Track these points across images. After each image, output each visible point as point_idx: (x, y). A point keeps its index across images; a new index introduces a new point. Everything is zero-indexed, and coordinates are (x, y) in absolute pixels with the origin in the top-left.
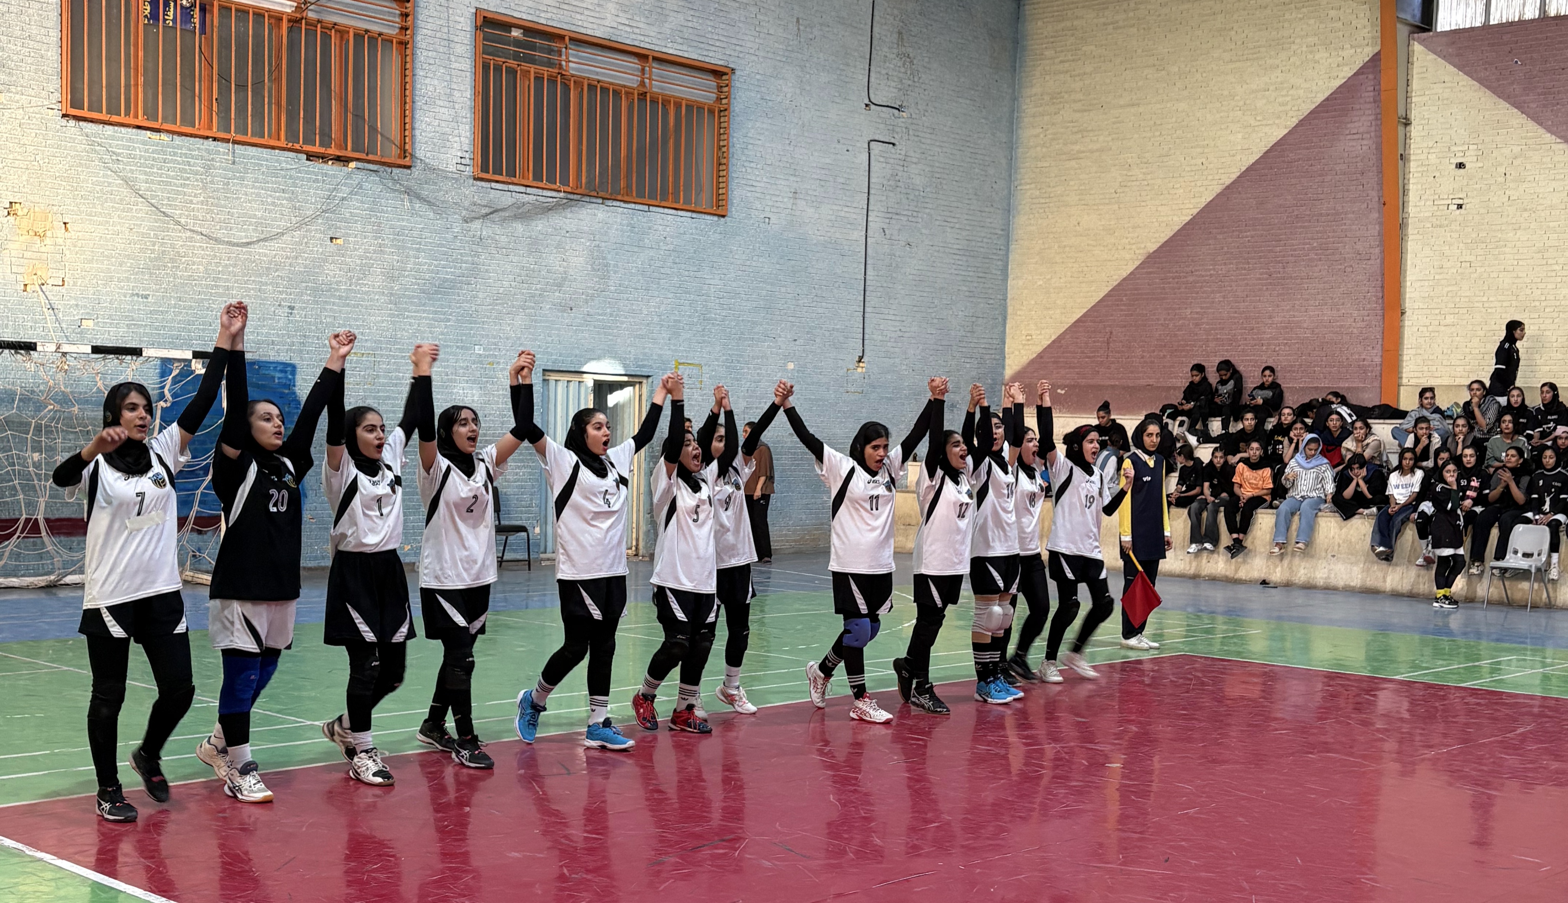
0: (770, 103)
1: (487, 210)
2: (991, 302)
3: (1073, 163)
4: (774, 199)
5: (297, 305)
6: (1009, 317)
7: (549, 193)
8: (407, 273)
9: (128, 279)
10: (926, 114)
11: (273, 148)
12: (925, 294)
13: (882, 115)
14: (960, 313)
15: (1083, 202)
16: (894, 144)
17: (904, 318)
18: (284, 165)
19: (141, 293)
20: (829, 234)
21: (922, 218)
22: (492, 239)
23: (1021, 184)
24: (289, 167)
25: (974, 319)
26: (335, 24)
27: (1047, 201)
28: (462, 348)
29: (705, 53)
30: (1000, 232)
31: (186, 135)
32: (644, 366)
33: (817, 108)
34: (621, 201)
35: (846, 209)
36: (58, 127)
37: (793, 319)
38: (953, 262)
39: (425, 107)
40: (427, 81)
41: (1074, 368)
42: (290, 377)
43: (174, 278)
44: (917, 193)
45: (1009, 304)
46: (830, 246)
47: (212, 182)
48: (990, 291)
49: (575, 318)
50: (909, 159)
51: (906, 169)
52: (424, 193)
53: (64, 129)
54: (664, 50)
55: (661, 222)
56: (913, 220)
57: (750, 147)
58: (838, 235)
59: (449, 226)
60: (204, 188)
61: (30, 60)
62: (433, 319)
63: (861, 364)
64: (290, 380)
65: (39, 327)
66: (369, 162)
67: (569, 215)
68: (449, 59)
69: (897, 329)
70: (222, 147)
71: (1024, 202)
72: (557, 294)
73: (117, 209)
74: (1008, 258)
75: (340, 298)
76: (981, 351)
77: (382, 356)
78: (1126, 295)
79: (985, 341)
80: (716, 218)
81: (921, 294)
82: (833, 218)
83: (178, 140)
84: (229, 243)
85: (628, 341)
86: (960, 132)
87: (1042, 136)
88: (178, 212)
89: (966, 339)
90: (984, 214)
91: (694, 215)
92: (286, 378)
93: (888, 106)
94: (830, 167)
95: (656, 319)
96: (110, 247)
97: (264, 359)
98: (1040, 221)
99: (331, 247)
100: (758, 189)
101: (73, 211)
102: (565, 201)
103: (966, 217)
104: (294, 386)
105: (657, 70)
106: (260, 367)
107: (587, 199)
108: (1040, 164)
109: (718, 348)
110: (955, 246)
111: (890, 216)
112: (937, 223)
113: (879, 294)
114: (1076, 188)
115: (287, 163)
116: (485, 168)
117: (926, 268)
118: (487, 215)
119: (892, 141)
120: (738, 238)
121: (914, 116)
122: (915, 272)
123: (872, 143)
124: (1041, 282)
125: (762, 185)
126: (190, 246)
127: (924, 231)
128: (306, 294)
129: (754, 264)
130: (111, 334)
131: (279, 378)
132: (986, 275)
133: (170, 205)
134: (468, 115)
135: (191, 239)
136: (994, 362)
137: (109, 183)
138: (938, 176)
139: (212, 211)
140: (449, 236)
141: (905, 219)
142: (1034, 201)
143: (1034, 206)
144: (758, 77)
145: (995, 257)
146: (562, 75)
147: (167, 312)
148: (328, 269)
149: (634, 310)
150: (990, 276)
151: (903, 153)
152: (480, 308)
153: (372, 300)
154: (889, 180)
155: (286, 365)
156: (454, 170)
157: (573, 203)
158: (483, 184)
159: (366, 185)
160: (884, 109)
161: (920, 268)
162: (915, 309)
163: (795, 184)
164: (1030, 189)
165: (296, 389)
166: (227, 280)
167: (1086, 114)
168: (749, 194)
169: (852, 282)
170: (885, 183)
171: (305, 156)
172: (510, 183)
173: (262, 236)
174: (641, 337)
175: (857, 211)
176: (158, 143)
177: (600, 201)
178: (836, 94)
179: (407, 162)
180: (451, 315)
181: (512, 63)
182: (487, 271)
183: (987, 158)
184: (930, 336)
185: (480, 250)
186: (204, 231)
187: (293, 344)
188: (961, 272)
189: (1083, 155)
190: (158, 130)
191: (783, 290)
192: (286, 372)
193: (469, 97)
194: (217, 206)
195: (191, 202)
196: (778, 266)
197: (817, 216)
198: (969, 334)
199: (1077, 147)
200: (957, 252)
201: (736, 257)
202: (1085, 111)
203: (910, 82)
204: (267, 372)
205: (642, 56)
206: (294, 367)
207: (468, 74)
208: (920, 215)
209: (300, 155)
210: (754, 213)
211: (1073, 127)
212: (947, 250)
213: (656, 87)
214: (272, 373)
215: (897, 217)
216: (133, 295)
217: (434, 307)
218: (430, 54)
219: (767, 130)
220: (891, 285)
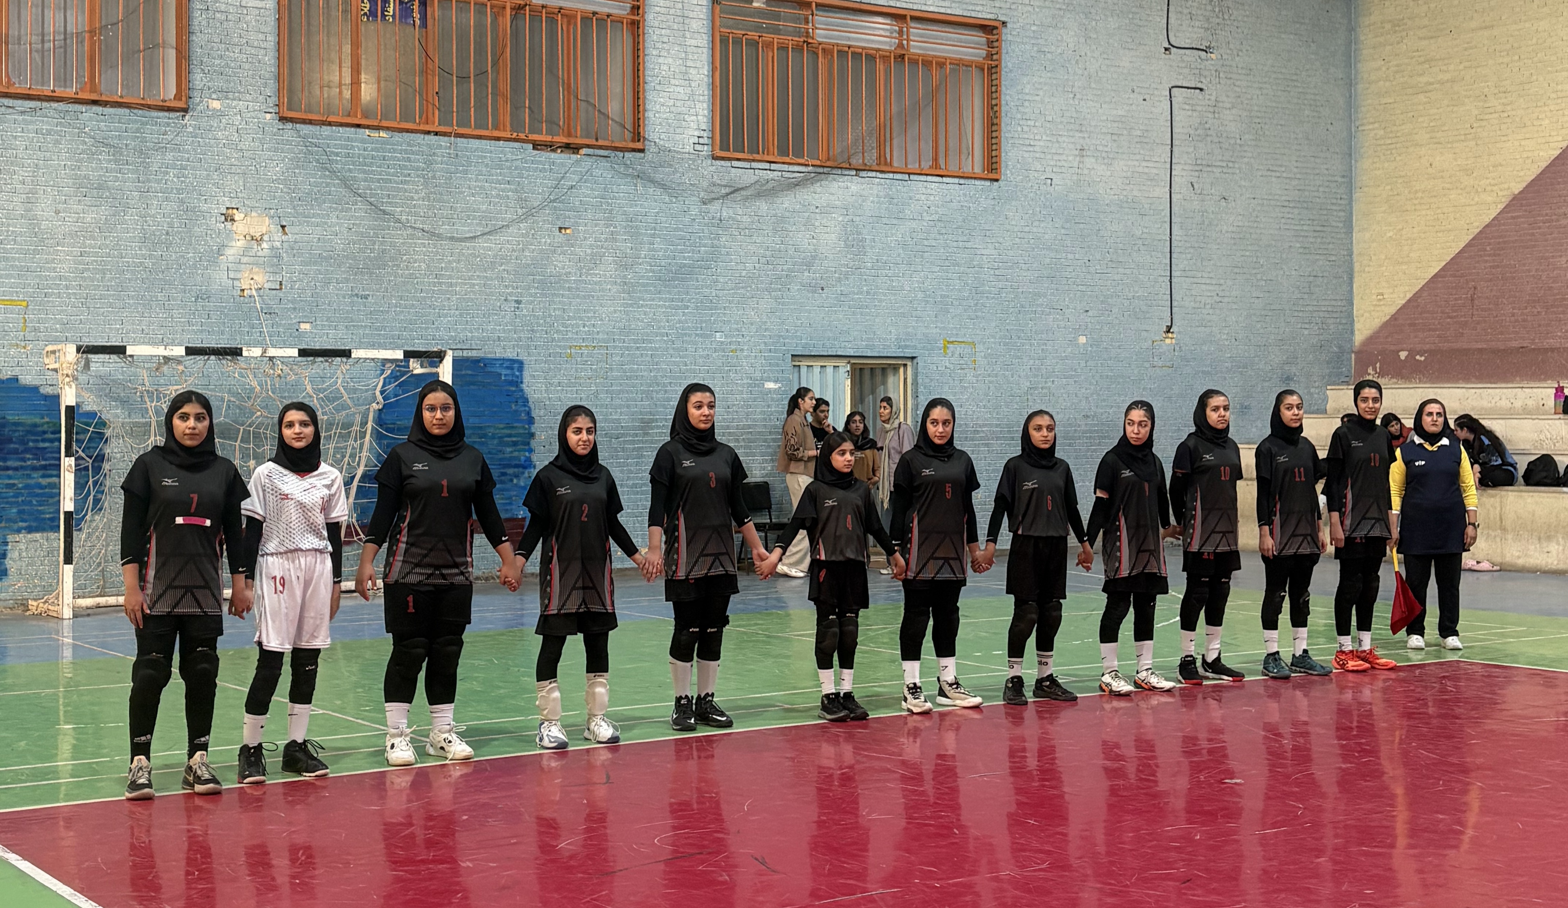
0: (1049, 56)
1: (728, 190)
2: (1334, 258)
3: (1421, 97)
4: (1056, 157)
5: (524, 299)
6: (1356, 274)
7: (796, 168)
8: (641, 260)
9: (347, 280)
10: (1240, 53)
11: (498, 139)
12: (1247, 253)
13: (1185, 58)
14: (1293, 273)
15: (1435, 140)
16: (1201, 90)
17: (1222, 281)
18: (509, 156)
19: (361, 293)
20: (1125, 193)
21: (1239, 168)
22: (733, 219)
23: (1362, 125)
24: (514, 157)
25: (1311, 279)
26: (561, 8)
27: (1394, 141)
28: (701, 336)
29: (971, 8)
30: (1340, 180)
31: (408, 131)
32: (906, 347)
33: (1105, 56)
34: (876, 171)
35: (1144, 164)
36: (275, 130)
37: (1083, 288)
38: (1282, 215)
39: (658, 87)
40: (661, 60)
41: (1435, 330)
42: (517, 373)
43: (395, 277)
44: (1232, 141)
45: (1355, 260)
46: (1125, 205)
47: (434, 177)
48: (1331, 246)
49: (827, 297)
50: (1221, 104)
51: (1216, 115)
52: (658, 177)
53: (281, 132)
54: (924, 8)
55: (924, 190)
56: (1230, 171)
57: (1027, 104)
58: (1135, 193)
59: (686, 209)
60: (426, 184)
61: (247, 66)
62: (670, 307)
63: (1170, 335)
64: (517, 377)
65: (256, 332)
66: (601, 147)
67: (819, 190)
68: (684, 36)
69: (1214, 294)
70: (443, 141)
71: (1367, 144)
72: (806, 274)
73: (336, 209)
74: (1351, 208)
75: (569, 289)
76: (1322, 314)
77: (615, 347)
78: (1490, 244)
79: (1327, 303)
80: (988, 183)
81: (1242, 253)
82: (1129, 174)
83: (398, 137)
84: (452, 238)
85: (889, 321)
86: (1283, 71)
87: (1384, 69)
88: (398, 210)
89: (1301, 302)
90: (1318, 160)
91: (962, 181)
92: (513, 375)
93: (1193, 48)
94: (1123, 119)
95: (920, 295)
96: (329, 248)
97: (489, 356)
98: (1386, 165)
99: (560, 238)
100: (1037, 149)
101: (290, 213)
102: (813, 175)
103: (1295, 164)
104: (522, 382)
105: (916, 31)
106: (485, 365)
107: (839, 172)
108: (1384, 101)
109: (993, 324)
110: (1284, 198)
111: (1200, 167)
112: (1260, 173)
113: (1189, 256)
114: (1425, 125)
115: (513, 154)
116: (725, 146)
117: (1246, 224)
118: (728, 194)
119: (1199, 85)
120: (1014, 203)
121: (1225, 57)
122: (1234, 229)
123: (1174, 90)
124: (1391, 234)
125: (1042, 143)
126: (411, 243)
127: (1243, 183)
128: (534, 287)
129: (1035, 230)
130: (330, 336)
131: (506, 375)
132: (1325, 229)
133: (390, 203)
134: (706, 93)
135: (412, 237)
136: (1340, 327)
137: (328, 185)
138: (1257, 120)
139: (434, 206)
140: (687, 220)
141: (1220, 170)
142: (1379, 142)
143: (1379, 149)
144: (1034, 28)
145: (1334, 208)
146: (808, 43)
147: (388, 312)
148: (557, 261)
149: (894, 287)
150: (1329, 229)
151: (1213, 98)
152: (721, 293)
153: (603, 290)
154: (1196, 130)
155: (513, 361)
156: (692, 151)
157: (823, 176)
158: (723, 163)
159: (597, 172)
160: (1187, 51)
161: (1240, 224)
162: (1236, 270)
163: (1081, 141)
164: (1374, 129)
165: (524, 386)
166: (450, 277)
167: (1432, 41)
168: (1026, 155)
169: (1155, 243)
170: (1192, 132)
171: (531, 146)
172: (754, 161)
173: (488, 230)
174: (903, 315)
175: (1159, 165)
176: (377, 140)
177: (854, 173)
178: (1129, 40)
179: (639, 145)
180: (689, 301)
181: (753, 34)
182: (728, 254)
183: (1318, 97)
184: (1256, 301)
185: (721, 232)
186: (426, 227)
187: (520, 339)
188: (1292, 227)
189: (1430, 87)
190: (378, 128)
191: (1070, 256)
192: (512, 369)
193: (706, 73)
194: (439, 201)
195: (412, 199)
196: (1063, 231)
197: (1109, 173)
198: (1306, 296)
199: (1423, 79)
200: (1286, 204)
201: (1014, 223)
202: (1432, 38)
203: (1218, 21)
204: (493, 370)
205: (898, 17)
206: (521, 363)
207: (705, 50)
208: (1237, 166)
209: (525, 145)
210: (1032, 174)
211: (1420, 56)
212: (1272, 202)
213: (916, 47)
214: (498, 371)
215: (1209, 169)
216: (352, 295)
217: (670, 294)
218: (663, 31)
219: (1045, 84)
220: (1202, 245)
